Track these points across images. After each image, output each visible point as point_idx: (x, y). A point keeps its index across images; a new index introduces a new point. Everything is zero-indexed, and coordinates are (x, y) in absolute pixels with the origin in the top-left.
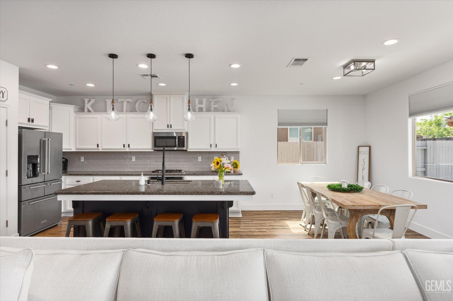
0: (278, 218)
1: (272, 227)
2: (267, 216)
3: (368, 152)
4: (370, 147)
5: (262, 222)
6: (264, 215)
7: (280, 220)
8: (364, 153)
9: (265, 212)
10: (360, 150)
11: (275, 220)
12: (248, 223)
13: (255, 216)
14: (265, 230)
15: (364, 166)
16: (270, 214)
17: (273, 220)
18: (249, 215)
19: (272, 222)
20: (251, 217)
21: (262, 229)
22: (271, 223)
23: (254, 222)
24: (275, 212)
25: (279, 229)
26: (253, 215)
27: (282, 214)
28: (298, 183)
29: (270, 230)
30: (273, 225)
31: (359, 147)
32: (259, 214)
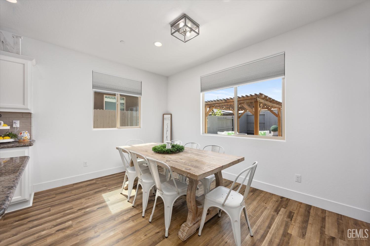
0: (92, 192)
1: (83, 211)
2: (77, 191)
3: (170, 119)
4: (171, 115)
5: (67, 206)
6: (73, 192)
7: (96, 193)
8: (167, 119)
9: (75, 186)
10: (164, 117)
11: (89, 195)
12: (39, 216)
13: (58, 197)
14: (70, 222)
15: (167, 129)
16: (81, 187)
17: (84, 198)
18: (46, 198)
19: (83, 200)
20: (51, 200)
21: (65, 222)
22: (82, 203)
23: (53, 210)
24: (89, 183)
25: (93, 211)
26: (54, 196)
27: (98, 183)
28: (117, 148)
29: (80, 220)
30: (85, 206)
31: (164, 114)
32: (64, 192)
